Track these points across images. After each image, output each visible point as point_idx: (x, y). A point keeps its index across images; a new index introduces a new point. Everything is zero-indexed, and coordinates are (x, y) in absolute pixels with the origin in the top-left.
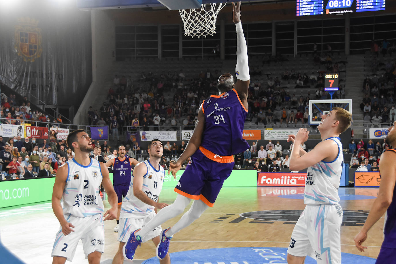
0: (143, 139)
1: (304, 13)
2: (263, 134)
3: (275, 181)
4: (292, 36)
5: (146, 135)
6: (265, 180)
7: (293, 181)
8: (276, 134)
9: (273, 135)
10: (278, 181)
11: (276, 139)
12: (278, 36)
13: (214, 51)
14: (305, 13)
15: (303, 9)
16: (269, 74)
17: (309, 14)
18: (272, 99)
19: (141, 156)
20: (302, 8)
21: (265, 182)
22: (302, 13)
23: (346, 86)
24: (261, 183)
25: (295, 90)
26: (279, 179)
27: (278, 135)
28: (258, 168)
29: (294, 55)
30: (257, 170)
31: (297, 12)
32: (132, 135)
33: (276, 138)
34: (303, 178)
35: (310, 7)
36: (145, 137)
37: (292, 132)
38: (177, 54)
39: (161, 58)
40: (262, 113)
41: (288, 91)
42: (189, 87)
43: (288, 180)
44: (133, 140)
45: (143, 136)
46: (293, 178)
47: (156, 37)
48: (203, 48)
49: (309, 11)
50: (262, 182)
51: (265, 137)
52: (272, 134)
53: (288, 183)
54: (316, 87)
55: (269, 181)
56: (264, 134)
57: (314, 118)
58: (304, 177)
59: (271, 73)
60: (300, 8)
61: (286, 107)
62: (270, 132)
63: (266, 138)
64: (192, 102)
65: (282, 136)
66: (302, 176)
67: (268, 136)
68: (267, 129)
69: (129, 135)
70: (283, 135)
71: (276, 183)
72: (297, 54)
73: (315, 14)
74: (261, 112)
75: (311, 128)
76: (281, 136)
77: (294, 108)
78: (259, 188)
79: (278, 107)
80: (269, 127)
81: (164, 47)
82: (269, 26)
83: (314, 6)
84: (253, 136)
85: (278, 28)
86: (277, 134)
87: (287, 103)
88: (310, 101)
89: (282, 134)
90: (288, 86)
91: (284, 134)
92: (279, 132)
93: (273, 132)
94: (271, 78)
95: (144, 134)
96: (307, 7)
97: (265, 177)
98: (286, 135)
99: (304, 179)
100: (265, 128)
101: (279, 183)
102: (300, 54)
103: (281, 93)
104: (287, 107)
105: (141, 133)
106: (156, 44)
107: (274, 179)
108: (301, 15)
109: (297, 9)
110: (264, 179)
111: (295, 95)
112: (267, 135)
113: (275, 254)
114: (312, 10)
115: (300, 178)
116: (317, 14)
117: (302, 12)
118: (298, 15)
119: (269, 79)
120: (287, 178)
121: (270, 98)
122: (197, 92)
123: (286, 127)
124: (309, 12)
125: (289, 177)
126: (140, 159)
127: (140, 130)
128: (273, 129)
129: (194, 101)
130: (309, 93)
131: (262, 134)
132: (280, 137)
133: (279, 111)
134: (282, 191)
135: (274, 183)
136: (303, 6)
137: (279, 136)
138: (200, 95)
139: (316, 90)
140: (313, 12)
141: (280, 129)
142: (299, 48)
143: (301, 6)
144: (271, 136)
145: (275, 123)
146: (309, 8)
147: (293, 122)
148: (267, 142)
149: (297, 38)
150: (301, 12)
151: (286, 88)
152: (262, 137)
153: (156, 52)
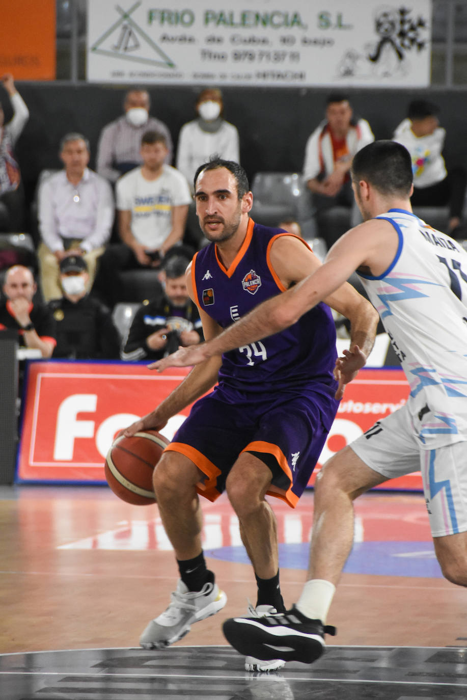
2: (73, 27)
6: (86, 429)
8: (189, 32)
9: (164, 38)
11: (187, 79)
24: (50, 458)
27: (212, 40)
28: (24, 321)
37: (333, 20)
50: (63, 450)
52: (156, 30)
56: (83, 30)
62: (139, 17)
63: (101, 71)
65: (242, 48)
67: (122, 49)
70: (252, 40)
76: (237, 56)
86: (200, 31)
89: (246, 33)
91: (260, 32)
92: (220, 19)
93: (165, 16)
97: (89, 403)
98: (277, 46)
110: (82, 416)
112: (114, 39)
131: (62, 36)
132: (222, 57)
137: (215, 48)
144: (146, 51)
152: (62, 57)
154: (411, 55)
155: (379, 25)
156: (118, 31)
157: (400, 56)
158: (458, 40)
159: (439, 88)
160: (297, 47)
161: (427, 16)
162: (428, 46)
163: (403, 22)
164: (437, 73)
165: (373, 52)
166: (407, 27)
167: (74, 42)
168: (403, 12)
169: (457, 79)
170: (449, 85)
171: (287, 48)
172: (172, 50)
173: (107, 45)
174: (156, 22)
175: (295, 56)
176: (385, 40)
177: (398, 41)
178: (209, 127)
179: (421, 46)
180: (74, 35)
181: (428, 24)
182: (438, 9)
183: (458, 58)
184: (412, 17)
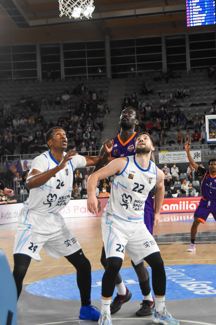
0: (24, 169)
1: (195, 23)
2: (157, 157)
3: (173, 207)
4: (183, 50)
5: (28, 164)
7: (193, 206)
8: (171, 157)
10: (176, 207)
11: (171, 162)
12: (168, 51)
13: (99, 71)
14: (197, 23)
15: (194, 19)
16: (161, 93)
17: (201, 24)
19: (23, 187)
20: (192, 18)
22: (193, 24)
25: (190, 109)
26: (177, 205)
29: (187, 71)
31: (188, 23)
32: (12, 165)
33: (171, 161)
35: (202, 17)
36: (26, 167)
38: (58, 75)
39: (41, 80)
40: (156, 135)
41: (182, 110)
42: (73, 110)
43: (187, 205)
44: (13, 171)
45: (24, 166)
46: (192, 203)
47: (34, 57)
48: (87, 66)
49: (200, 21)
51: (159, 161)
52: (167, 157)
53: (187, 208)
55: (166, 207)
56: (158, 157)
57: (212, 135)
59: (163, 91)
60: (190, 18)
61: (181, 127)
62: (165, 155)
63: (161, 162)
64: (78, 126)
65: (178, 158)
67: (163, 159)
68: (162, 151)
69: (9, 165)
70: (179, 157)
71: (174, 209)
72: (190, 70)
73: (207, 24)
74: (155, 133)
75: (209, 148)
76: (177, 159)
77: (190, 128)
80: (164, 150)
81: (44, 67)
82: (158, 40)
83: (205, 16)
85: (168, 43)
86: (173, 156)
87: (181, 122)
88: (206, 116)
89: (178, 156)
90: (182, 104)
91: (180, 156)
92: (175, 155)
93: (168, 155)
94: (164, 96)
95: (25, 163)
96: (198, 17)
98: (182, 158)
100: (159, 151)
101: (177, 209)
102: (193, 70)
103: (175, 112)
104: (182, 128)
105: (22, 162)
106: (34, 65)
107: (172, 205)
108: (192, 25)
109: (188, 20)
111: (191, 114)
112: (162, 158)
113: (174, 271)
114: (203, 19)
116: (209, 23)
117: (193, 22)
118: (188, 26)
119: (161, 98)
120: (186, 203)
122: (83, 115)
123: (182, 148)
124: (200, 23)
125: (187, 202)
126: (22, 191)
127: (21, 159)
128: (168, 152)
129: (79, 125)
130: (205, 111)
132: (175, 159)
133: (174, 132)
134: (181, 217)
135: (171, 209)
136: (194, 16)
137: (175, 158)
138: (86, 118)
140: (205, 22)
141: (176, 151)
142: (193, 63)
143: (191, 16)
144: (166, 159)
145: (170, 145)
146: (200, 18)
148: (163, 166)
149: (189, 53)
150: (191, 22)
151: (180, 106)
153: (35, 73)
154: (199, 158)
155: (195, 154)
156: (163, 157)
157: (197, 158)
158: (204, 156)
159: (202, 161)
160: (185, 158)
161: (200, 153)
162: (201, 156)
163: (197, 154)
164: (202, 160)
165: (194, 158)
166: (198, 154)
167: (157, 159)
168: (197, 153)
169: (205, 160)
170: (204, 161)
171: (183, 158)
172: (169, 159)
173: (161, 159)
174: (167, 156)
175: (184, 159)
176: (195, 156)
177: (197, 156)
178: (175, 168)
179: (200, 156)
180: (157, 158)
181: (201, 154)
182: (202, 151)
183: (204, 158)
184: (199, 153)
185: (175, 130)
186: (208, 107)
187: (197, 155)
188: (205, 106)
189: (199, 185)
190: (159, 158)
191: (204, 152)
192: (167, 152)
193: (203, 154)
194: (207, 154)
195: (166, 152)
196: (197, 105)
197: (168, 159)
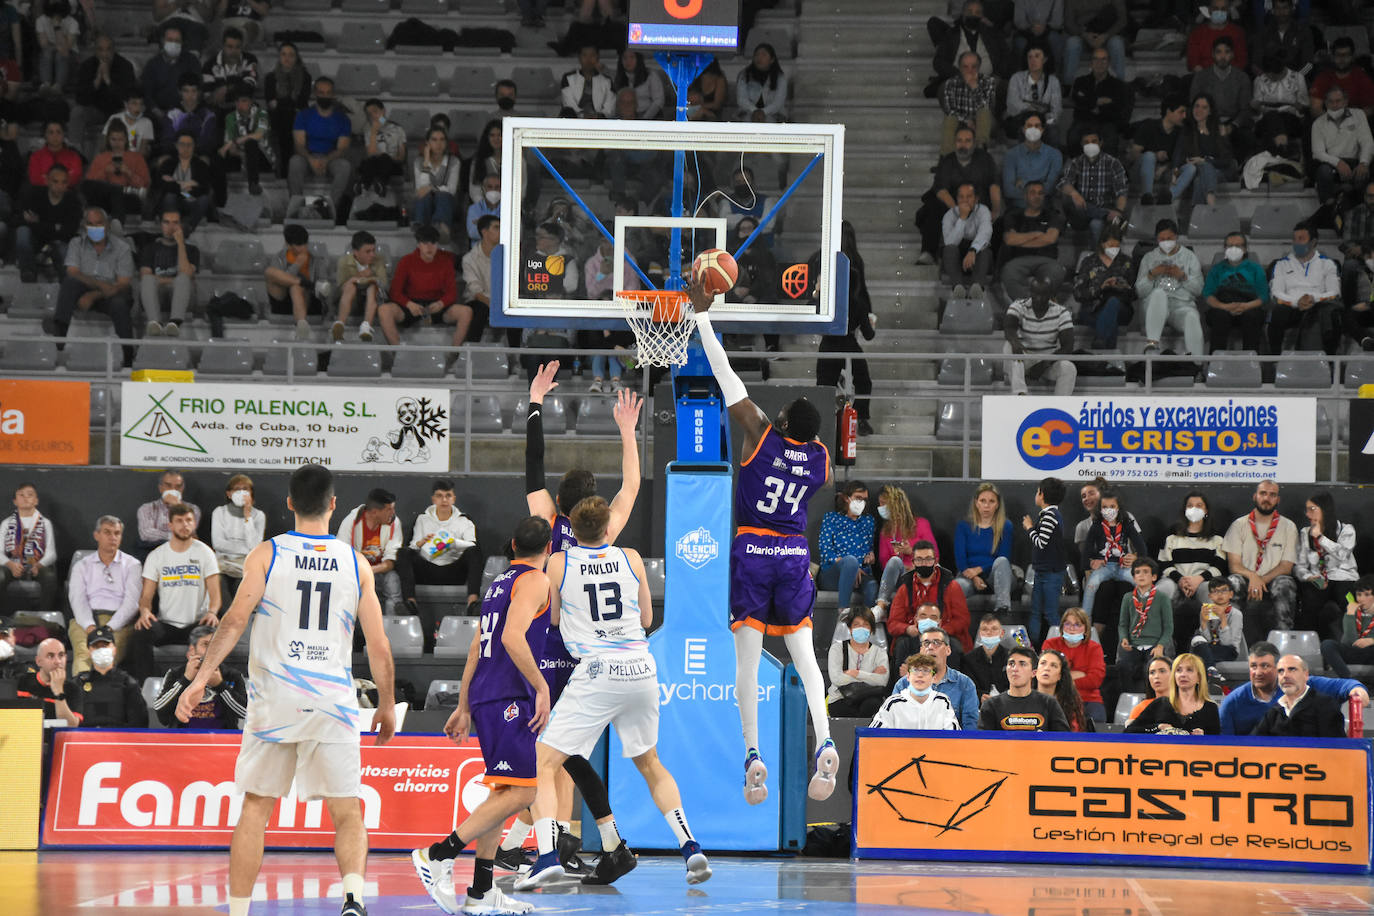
2: (107, 416)
3: (201, 801)
6: (110, 795)
8: (218, 419)
9: (196, 425)
10: (225, 803)
11: (218, 464)
18: (187, 127)
21: (109, 813)
23: (802, 48)
24: (75, 824)
25: (388, 65)
27: (242, 426)
28: (57, 690)
30: (50, 714)
33: (220, 452)
34: (440, 780)
37: (358, 409)
40: (106, 240)
41: (326, 64)
50: (88, 816)
51: (125, 442)
52: (187, 418)
54: (565, 48)
55: (147, 804)
56: (117, 418)
58: (446, 773)
61: (310, 200)
62: (171, 404)
63: (133, 455)
65: (270, 434)
66: (427, 760)
67: (155, 436)
68: (147, 372)
70: (281, 427)
71: (211, 818)
74: (96, 232)
76: (266, 442)
77: (376, 214)
78: (56, 865)
79: (240, 203)
80: (163, 362)
84: (20, 430)
86: (229, 418)
87: (316, 162)
89: (274, 420)
90: (332, 23)
91: (288, 419)
92: (251, 407)
93: (197, 405)
97: (113, 769)
98: (306, 434)
99: (444, 788)
100: (127, 371)
103: (271, 79)
104: (319, 203)
110: (106, 783)
112: (147, 426)
115: (416, 780)
121: (174, 115)
123: (312, 365)
128: (197, 380)
130: (506, 91)
131: (97, 423)
132: (252, 443)
133: (254, 230)
135: (187, 818)
137: (244, 434)
139: (559, 67)
141: (256, 381)
144: (177, 437)
145: (218, 333)
147: (365, 327)
148: (148, 483)
151: (314, 37)
152: (96, 443)
154: (431, 442)
155: (401, 414)
156: (152, 416)
157: (422, 443)
158: (474, 431)
159: (456, 473)
160: (324, 434)
161: (446, 407)
162: (447, 433)
163: (423, 412)
164: (456, 460)
165: (396, 440)
166: (427, 416)
167: (108, 428)
168: (423, 403)
169: (475, 466)
170: (468, 471)
171: (315, 435)
172: (203, 436)
173: (139, 432)
174: (188, 410)
175: (322, 443)
176: (407, 429)
177: (419, 429)
178: (240, 512)
179: (440, 434)
180: (108, 422)
181: (447, 414)
182: (456, 400)
183: (475, 446)
184: (433, 406)
185: (263, 216)
186: (525, 64)
187: (423, 423)
188: (506, 57)
189: (419, 649)
190: (125, 426)
191: (477, 401)
192: (187, 380)
193: (463, 414)
194: (499, 421)
195: (178, 380)
196: (447, 41)
197: (196, 433)
